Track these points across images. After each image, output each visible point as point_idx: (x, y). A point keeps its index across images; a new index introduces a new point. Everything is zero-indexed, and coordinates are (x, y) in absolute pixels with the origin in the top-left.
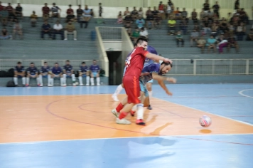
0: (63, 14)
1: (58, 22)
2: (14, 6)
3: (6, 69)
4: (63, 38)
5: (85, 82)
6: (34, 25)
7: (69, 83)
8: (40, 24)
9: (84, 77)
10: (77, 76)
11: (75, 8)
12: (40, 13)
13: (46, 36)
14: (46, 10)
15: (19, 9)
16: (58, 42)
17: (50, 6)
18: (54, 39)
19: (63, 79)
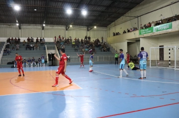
0: (35, 41)
2: (17, 38)
3: (11, 61)
4: (34, 49)
5: (40, 65)
6: (24, 45)
7: (34, 66)
8: (26, 45)
9: (40, 64)
10: (37, 63)
11: (39, 39)
13: (28, 49)
14: (28, 40)
15: (19, 40)
16: (32, 51)
17: (30, 38)
18: (31, 50)
19: (32, 64)
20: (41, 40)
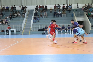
0: (61, 8)
1: (60, 11)
3: (42, 28)
6: (51, 12)
8: (53, 12)
9: (69, 31)
10: (67, 30)
11: (66, 5)
12: (53, 8)
15: (46, 7)
16: (60, 18)
18: (58, 17)
19: (62, 32)
20: (67, 7)
